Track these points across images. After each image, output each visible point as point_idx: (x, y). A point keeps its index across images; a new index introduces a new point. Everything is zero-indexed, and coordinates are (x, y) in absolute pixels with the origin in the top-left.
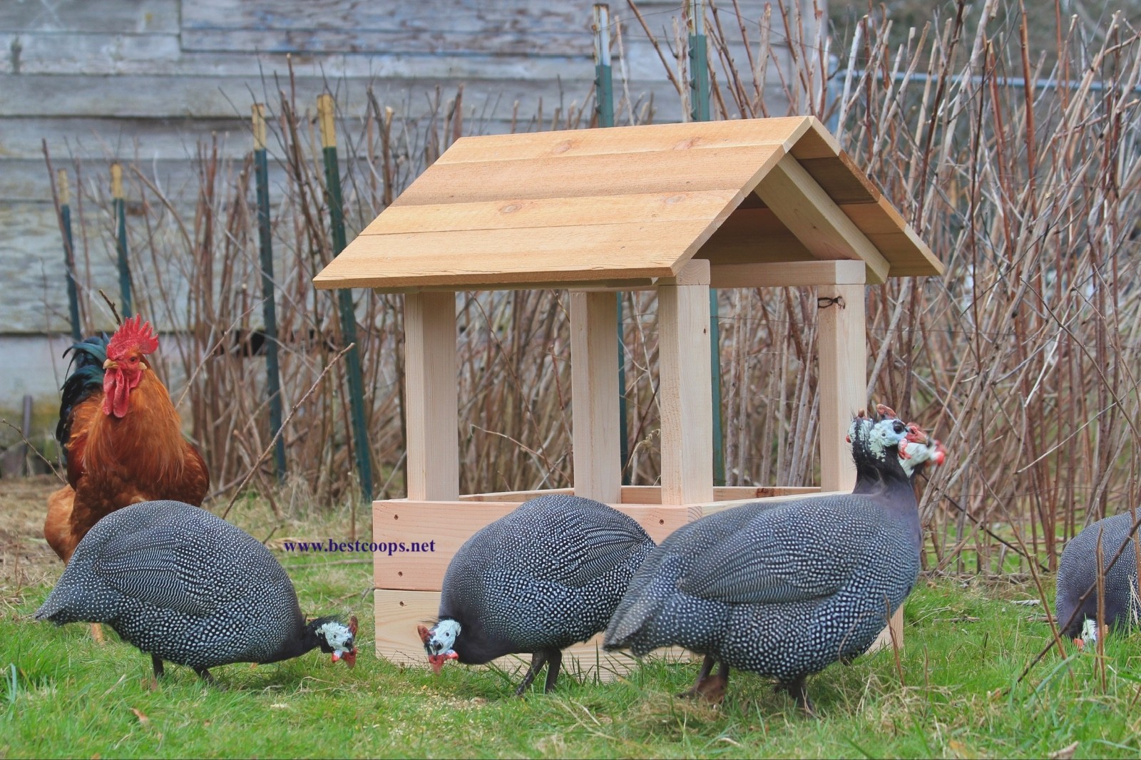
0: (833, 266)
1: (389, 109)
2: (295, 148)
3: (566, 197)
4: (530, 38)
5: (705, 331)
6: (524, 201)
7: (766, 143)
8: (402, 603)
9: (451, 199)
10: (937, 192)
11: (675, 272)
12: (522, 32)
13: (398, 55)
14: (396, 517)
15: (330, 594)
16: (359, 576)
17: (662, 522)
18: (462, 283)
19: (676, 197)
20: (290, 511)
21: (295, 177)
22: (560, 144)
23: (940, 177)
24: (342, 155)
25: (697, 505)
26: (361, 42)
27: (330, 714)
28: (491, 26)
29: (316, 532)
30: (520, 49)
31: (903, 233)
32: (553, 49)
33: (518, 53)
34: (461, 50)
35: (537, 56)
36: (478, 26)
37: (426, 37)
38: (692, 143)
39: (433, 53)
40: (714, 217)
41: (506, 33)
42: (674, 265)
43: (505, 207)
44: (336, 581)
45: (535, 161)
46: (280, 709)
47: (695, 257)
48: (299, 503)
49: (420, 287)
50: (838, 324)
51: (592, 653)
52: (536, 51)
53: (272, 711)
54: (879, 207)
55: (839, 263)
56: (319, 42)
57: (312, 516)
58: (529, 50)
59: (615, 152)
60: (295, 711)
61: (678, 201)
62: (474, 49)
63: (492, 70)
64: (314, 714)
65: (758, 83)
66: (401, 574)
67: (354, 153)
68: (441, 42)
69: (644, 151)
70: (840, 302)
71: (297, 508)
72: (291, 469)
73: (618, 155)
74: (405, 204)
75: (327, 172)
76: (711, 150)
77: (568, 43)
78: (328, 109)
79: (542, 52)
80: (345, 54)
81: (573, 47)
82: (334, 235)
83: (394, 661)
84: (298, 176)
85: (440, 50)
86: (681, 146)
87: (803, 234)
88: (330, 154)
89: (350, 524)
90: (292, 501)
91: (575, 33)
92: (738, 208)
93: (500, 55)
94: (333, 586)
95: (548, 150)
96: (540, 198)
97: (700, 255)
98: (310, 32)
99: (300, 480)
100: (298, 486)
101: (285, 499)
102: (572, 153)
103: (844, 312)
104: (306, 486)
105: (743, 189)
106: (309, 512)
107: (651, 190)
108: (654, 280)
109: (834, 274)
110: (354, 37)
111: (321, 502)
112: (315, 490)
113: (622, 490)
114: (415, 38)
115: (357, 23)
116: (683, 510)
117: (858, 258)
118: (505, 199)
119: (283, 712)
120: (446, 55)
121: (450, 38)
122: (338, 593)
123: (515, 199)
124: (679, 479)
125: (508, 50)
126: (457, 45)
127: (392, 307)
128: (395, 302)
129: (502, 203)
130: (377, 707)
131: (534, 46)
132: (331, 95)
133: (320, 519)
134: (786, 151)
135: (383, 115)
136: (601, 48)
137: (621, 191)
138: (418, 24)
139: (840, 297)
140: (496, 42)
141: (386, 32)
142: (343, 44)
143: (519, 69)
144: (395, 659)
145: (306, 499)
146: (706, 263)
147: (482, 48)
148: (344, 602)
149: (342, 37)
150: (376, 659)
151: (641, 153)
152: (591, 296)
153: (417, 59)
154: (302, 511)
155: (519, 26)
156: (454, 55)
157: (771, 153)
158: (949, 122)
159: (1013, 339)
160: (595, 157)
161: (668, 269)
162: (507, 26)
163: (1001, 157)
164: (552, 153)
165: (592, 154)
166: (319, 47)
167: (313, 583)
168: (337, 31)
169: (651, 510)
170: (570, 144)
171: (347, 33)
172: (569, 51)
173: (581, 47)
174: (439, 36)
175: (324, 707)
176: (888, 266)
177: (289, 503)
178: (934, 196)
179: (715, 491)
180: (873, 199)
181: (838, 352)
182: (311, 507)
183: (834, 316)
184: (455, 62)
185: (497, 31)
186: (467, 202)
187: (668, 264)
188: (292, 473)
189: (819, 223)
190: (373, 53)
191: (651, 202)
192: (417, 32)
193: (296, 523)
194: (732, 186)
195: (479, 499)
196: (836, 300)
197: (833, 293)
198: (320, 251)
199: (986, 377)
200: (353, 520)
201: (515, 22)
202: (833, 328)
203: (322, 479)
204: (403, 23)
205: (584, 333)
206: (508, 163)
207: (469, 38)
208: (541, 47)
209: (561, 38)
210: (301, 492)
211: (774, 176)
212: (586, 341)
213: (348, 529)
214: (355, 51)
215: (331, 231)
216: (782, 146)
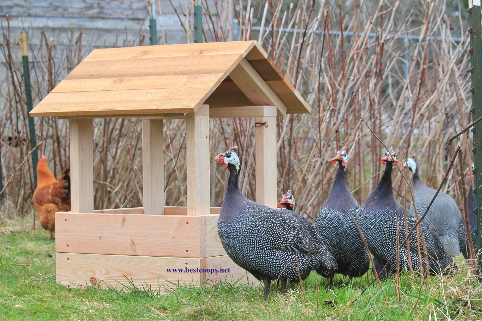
0: (263, 109)
1: (52, 39)
2: (10, 56)
3: (144, 76)
4: (105, 11)
5: (207, 137)
6: (125, 78)
7: (235, 53)
8: (68, 259)
9: (91, 77)
10: (303, 77)
11: (195, 110)
12: (102, 8)
13: (48, 18)
14: (66, 220)
15: (28, 253)
16: (39, 245)
17: (187, 223)
18: (97, 114)
19: (194, 77)
20: (6, 216)
21: (9, 68)
22: (140, 52)
23: (304, 70)
24: (30, 60)
25: (203, 216)
26: (33, 12)
27: (42, 310)
28: (88, 5)
29: (18, 225)
30: (101, 15)
31: (293, 94)
32: (115, 15)
33: (100, 17)
34: (75, 16)
35: (108, 18)
36: (83, 5)
37: (60, 10)
38: (201, 53)
39: (63, 16)
40: (212, 86)
41: (95, 8)
42: (195, 107)
43: (116, 81)
44: (30, 248)
45: (129, 60)
46: (19, 307)
47: (204, 104)
48: (10, 212)
49: (77, 116)
50: (265, 134)
51: (157, 282)
52: (108, 16)
53: (15, 308)
54: (284, 82)
55: (265, 107)
56: (14, 12)
57: (16, 218)
58: (104, 16)
59: (165, 56)
60: (25, 308)
61: (195, 78)
62: (81, 15)
63: (88, 24)
64: (34, 310)
65: (222, 27)
66: (68, 245)
67: (35, 58)
68: (66, 12)
69: (179, 56)
70: (265, 125)
71: (9, 214)
72: (6, 197)
73: (167, 58)
74: (70, 79)
75: (24, 67)
76: (210, 56)
77: (121, 13)
78: (24, 39)
79: (111, 17)
80: (25, 17)
81: (124, 15)
82: (26, 94)
83: (65, 285)
84: (11, 68)
85: (66, 15)
86: (196, 54)
87: (250, 95)
88: (25, 58)
89: (33, 222)
90: (6, 212)
91: (125, 9)
92: (223, 82)
93: (92, 18)
94: (29, 250)
95: (135, 55)
96: (131, 76)
97: (205, 103)
98: (10, 7)
99: (10, 202)
100: (9, 205)
101: (3, 210)
102: (146, 57)
103: (267, 129)
104: (13, 205)
105: (225, 73)
106: (14, 216)
107: (183, 73)
108: (185, 114)
109: (263, 112)
110: (29, 10)
111: (19, 212)
112: (17, 207)
113: (165, 208)
114: (56, 10)
115: (31, 3)
116: (198, 218)
117: (273, 105)
118: (116, 77)
119: (20, 309)
120: (68, 17)
121: (70, 10)
122: (31, 253)
123: (121, 77)
124: (195, 204)
125: (95, 16)
126: (74, 14)
127: (51, 126)
128: (52, 124)
129: (115, 79)
130: (63, 307)
131: (107, 14)
132: (25, 32)
133: (19, 219)
134: (244, 56)
135: (49, 42)
136: (152, 12)
137: (169, 74)
138: (57, 4)
139: (266, 123)
140: (91, 12)
141: (43, 7)
142: (24, 12)
143: (100, 24)
144: (65, 284)
145: (13, 211)
146: (208, 106)
147: (84, 15)
148: (35, 256)
149: (24, 10)
150: (56, 284)
151: (177, 57)
152: (152, 121)
153: (57, 19)
154: (11, 216)
155: (101, 5)
156: (72, 18)
157: (237, 57)
158: (308, 45)
159: (335, 142)
160: (157, 58)
161: (192, 109)
162: (95, 5)
163: (330, 61)
164: (136, 56)
165: (155, 57)
166: (14, 14)
167: (20, 248)
168: (22, 7)
169: (183, 218)
170: (145, 53)
171: (26, 7)
172: (122, 16)
173: (127, 15)
174: (66, 9)
175: (39, 306)
176: (286, 109)
177: (5, 212)
178: (301, 78)
179: (211, 209)
180: (280, 78)
181: (265, 147)
182: (15, 214)
183: (263, 131)
184: (73, 21)
185: (91, 7)
186: (98, 78)
187: (192, 106)
188: (6, 199)
189: (256, 89)
190: (37, 16)
191: (183, 79)
192: (56, 8)
193: (9, 221)
194: (220, 72)
195: (102, 212)
196: (264, 124)
197: (263, 121)
198: (20, 101)
199: (323, 160)
200: (35, 220)
201: (99, 4)
202: (262, 137)
203: (19, 202)
204: (51, 4)
205: (149, 137)
206: (117, 61)
207: (78, 10)
208: (110, 15)
209: (119, 11)
210: (11, 207)
211: (239, 68)
212: (149, 141)
213: (32, 224)
214: (29, 15)
215: (25, 92)
216: (242, 54)
